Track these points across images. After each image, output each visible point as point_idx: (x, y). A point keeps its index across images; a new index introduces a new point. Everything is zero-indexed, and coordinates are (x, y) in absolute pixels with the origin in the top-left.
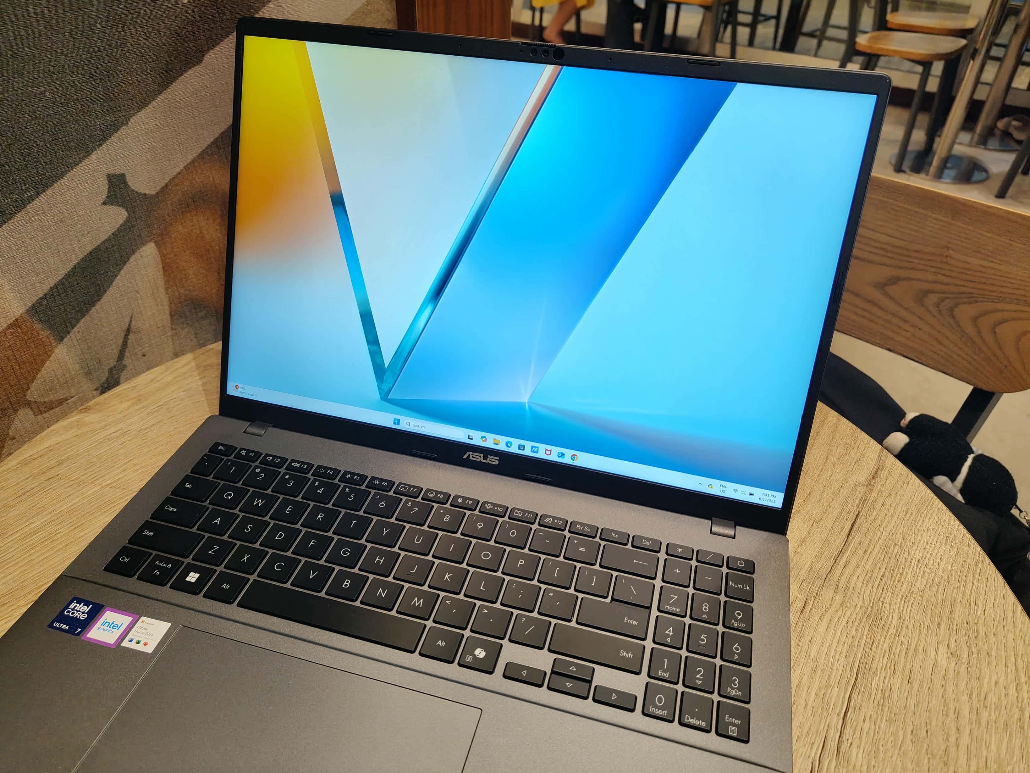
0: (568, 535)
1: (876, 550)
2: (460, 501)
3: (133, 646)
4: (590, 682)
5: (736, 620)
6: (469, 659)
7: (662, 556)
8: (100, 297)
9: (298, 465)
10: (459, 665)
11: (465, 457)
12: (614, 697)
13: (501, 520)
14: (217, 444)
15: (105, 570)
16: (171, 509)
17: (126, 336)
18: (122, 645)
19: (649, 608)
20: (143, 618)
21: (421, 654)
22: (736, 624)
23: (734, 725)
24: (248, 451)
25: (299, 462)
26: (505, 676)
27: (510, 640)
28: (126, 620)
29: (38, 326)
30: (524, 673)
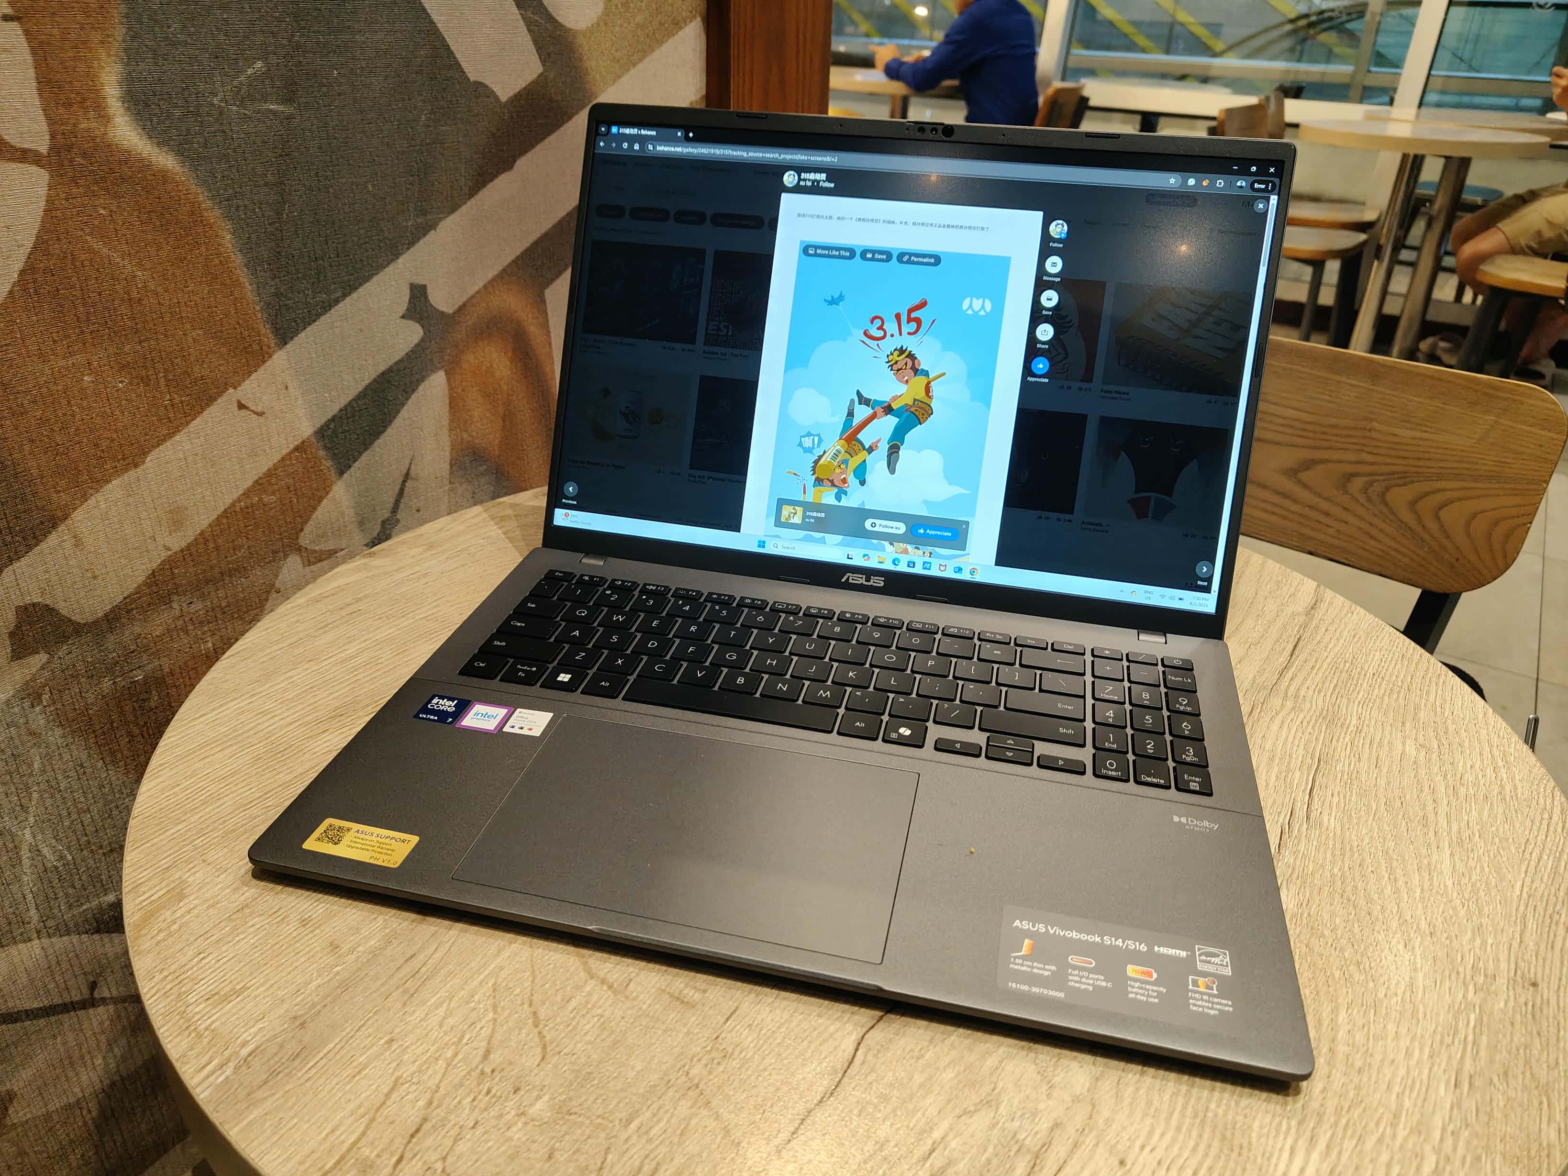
0: (978, 643)
1: (1325, 666)
2: (848, 615)
3: (516, 731)
4: (1033, 752)
5: (1181, 704)
6: (894, 736)
7: (1088, 658)
8: (385, 428)
9: (654, 588)
10: (884, 740)
11: (843, 580)
12: (1061, 762)
13: (898, 632)
14: (551, 572)
15: (460, 673)
16: (519, 624)
17: (404, 482)
18: (504, 730)
19: (1084, 697)
20: (519, 710)
21: (839, 733)
22: (1182, 708)
23: (1195, 782)
24: (592, 577)
25: (653, 585)
26: (936, 749)
27: (935, 722)
28: (502, 712)
29: (322, 453)
30: (958, 746)
